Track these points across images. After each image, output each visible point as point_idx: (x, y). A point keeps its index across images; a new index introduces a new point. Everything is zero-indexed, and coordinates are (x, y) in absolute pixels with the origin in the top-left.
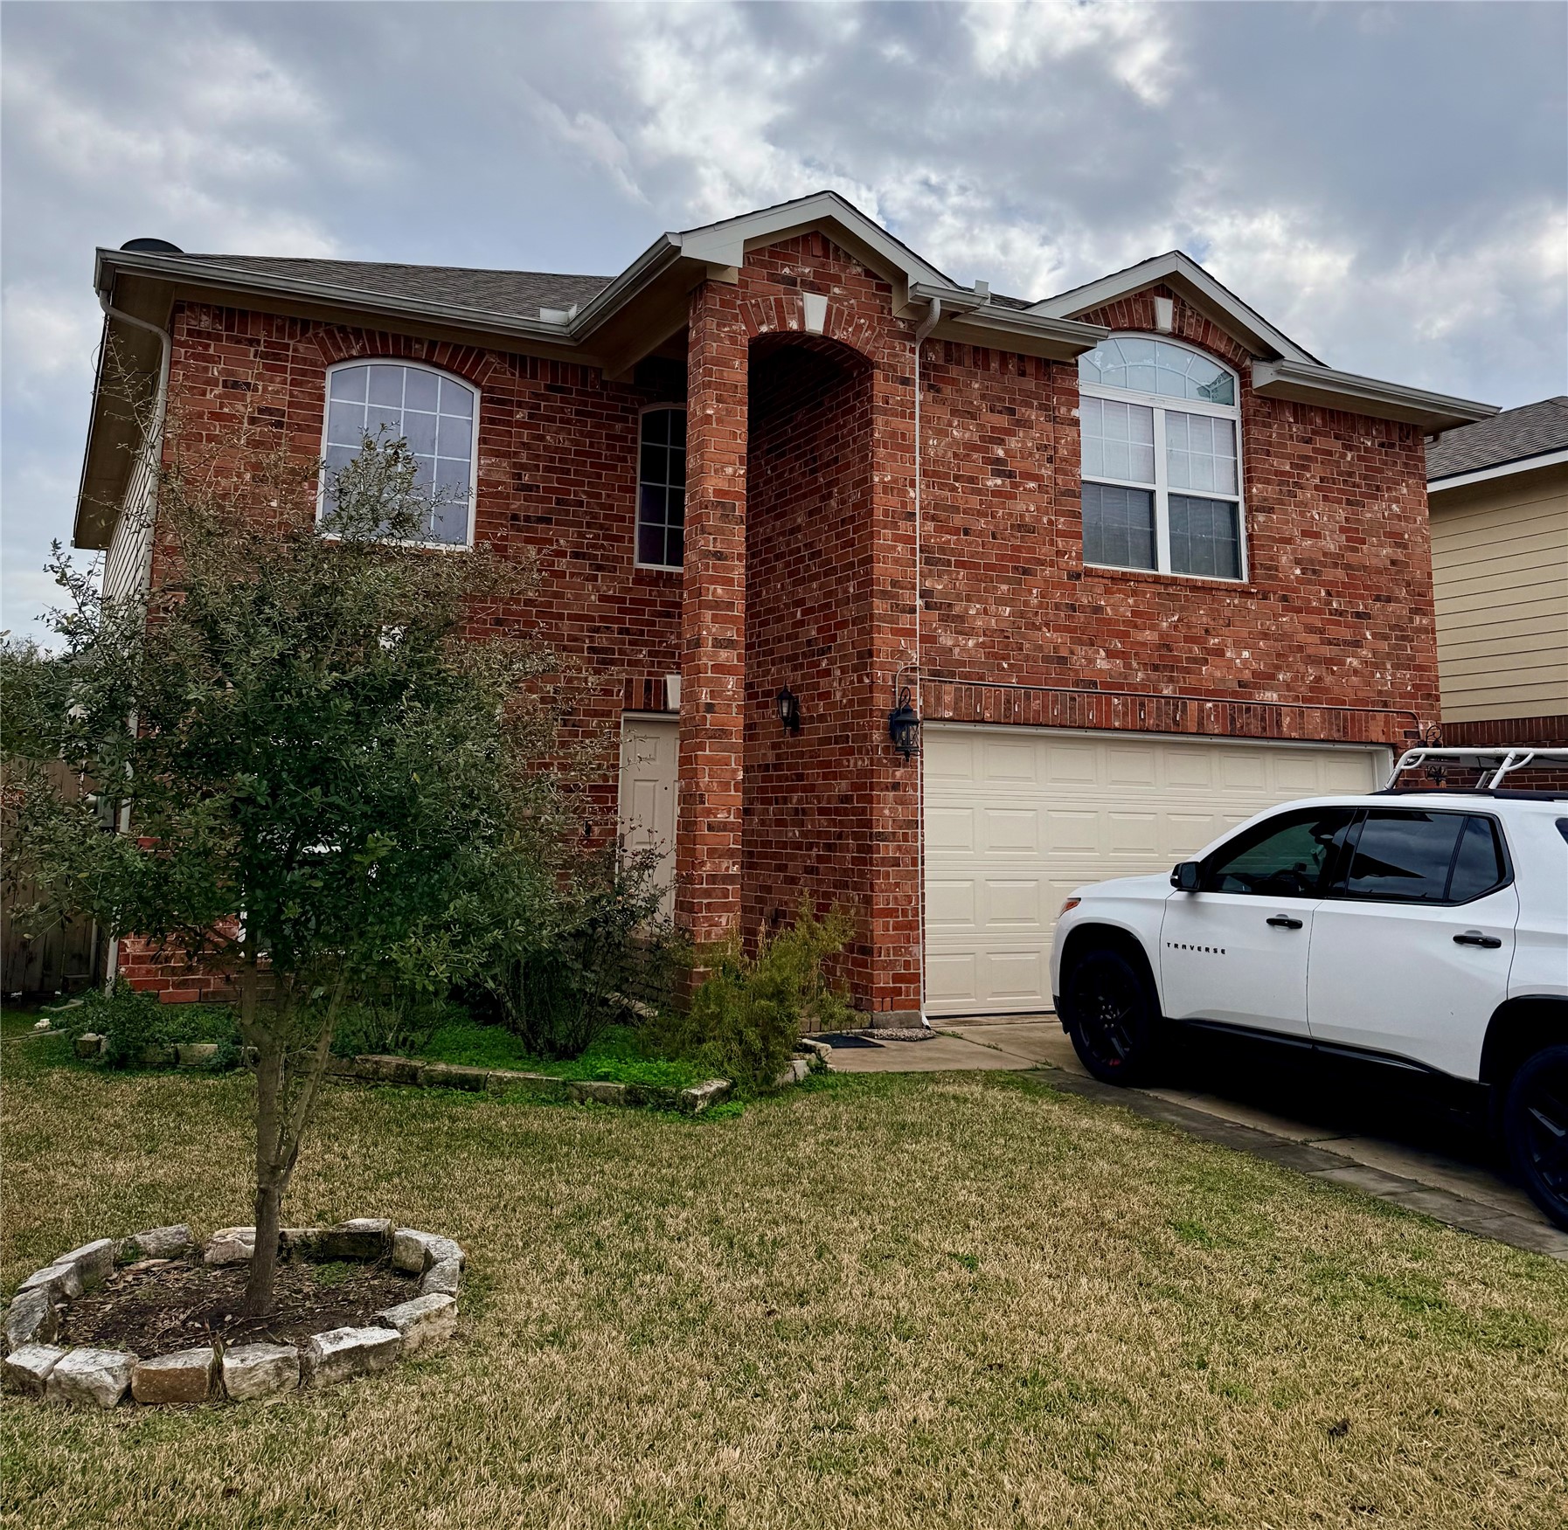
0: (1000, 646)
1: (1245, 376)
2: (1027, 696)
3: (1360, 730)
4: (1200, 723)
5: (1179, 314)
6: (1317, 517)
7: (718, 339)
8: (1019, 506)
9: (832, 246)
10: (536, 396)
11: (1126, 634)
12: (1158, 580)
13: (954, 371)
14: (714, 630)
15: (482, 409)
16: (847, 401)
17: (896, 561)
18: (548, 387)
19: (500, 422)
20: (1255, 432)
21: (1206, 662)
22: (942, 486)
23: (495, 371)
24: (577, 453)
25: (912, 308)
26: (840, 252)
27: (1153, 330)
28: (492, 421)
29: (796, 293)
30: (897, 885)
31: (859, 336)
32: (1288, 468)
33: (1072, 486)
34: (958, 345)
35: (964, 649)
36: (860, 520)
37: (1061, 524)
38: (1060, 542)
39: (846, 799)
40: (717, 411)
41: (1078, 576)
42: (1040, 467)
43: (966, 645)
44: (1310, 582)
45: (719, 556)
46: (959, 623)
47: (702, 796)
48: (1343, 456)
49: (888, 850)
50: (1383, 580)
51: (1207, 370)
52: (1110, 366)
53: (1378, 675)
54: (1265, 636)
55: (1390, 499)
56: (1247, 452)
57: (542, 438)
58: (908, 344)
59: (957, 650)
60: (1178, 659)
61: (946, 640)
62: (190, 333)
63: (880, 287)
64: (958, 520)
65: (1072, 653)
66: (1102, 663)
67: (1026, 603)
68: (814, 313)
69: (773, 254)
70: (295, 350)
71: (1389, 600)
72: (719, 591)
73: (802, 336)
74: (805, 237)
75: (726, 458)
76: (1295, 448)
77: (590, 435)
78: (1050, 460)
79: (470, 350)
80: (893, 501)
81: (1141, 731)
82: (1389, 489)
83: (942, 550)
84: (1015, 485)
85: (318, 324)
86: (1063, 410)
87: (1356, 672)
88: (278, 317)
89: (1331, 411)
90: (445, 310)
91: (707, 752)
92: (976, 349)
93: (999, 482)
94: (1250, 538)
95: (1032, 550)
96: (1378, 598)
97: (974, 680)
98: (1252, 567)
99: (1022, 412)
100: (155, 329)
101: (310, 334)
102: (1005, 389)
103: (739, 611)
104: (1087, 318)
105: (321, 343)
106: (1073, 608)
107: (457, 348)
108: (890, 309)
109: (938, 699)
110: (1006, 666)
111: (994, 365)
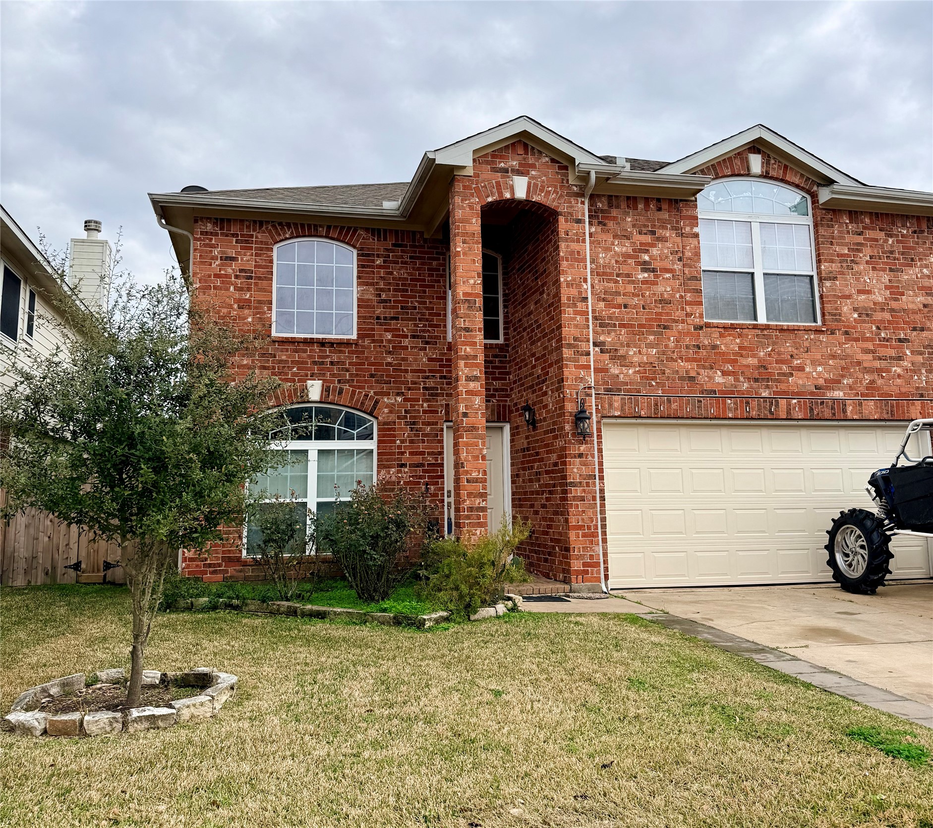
0: (650, 372)
1: (814, 196)
2: (669, 401)
3: (903, 412)
4: (789, 412)
5: (766, 162)
6: (868, 281)
7: (463, 208)
8: (660, 289)
9: (530, 148)
10: (387, 250)
11: (736, 361)
12: (755, 327)
13: (614, 212)
14: (466, 371)
15: (358, 260)
16: (548, 236)
17: (576, 326)
18: (393, 245)
19: (368, 266)
20: (822, 231)
21: (792, 375)
22: (609, 281)
23: (364, 239)
24: (411, 280)
25: (579, 178)
26: (535, 151)
27: (748, 175)
28: (363, 266)
29: (508, 177)
30: (583, 512)
31: (547, 198)
32: (846, 252)
33: (695, 274)
34: (617, 197)
35: (626, 375)
36: (555, 305)
37: (689, 296)
38: (688, 309)
39: (556, 464)
40: (463, 248)
41: (701, 328)
42: (673, 264)
43: (627, 373)
44: (864, 322)
45: (467, 330)
46: (622, 360)
47: (462, 463)
48: (886, 241)
49: (576, 492)
50: (918, 317)
51: (794, 197)
52: (720, 199)
53: (916, 377)
54: (833, 357)
55: (921, 266)
56: (817, 244)
57: (391, 273)
58: (580, 200)
59: (622, 376)
60: (773, 374)
61: (615, 370)
62: (202, 233)
63: (560, 168)
64: (620, 300)
65: (698, 374)
66: (719, 379)
67: (666, 346)
68: (520, 188)
69: (493, 156)
70: (257, 237)
71: (922, 329)
72: (468, 349)
73: (514, 203)
74: (513, 144)
75: (469, 275)
76: (850, 238)
77: (418, 269)
78: (680, 259)
79: (349, 228)
80: (574, 292)
81: (747, 419)
82: (920, 259)
83: (610, 318)
84: (656, 277)
85: (267, 222)
86: (688, 229)
87: (899, 376)
88: (247, 220)
89: (877, 214)
90: (331, 208)
91: (465, 439)
92: (628, 198)
93: (646, 275)
94: (821, 297)
95: (668, 314)
96: (914, 329)
97: (633, 394)
98: (823, 315)
99: (660, 232)
100: (185, 233)
101: (264, 228)
102: (648, 220)
103: (481, 359)
104: (702, 172)
105: (270, 232)
106: (698, 347)
107: (342, 228)
108: (568, 180)
109: (611, 405)
110: (654, 384)
111: (641, 206)
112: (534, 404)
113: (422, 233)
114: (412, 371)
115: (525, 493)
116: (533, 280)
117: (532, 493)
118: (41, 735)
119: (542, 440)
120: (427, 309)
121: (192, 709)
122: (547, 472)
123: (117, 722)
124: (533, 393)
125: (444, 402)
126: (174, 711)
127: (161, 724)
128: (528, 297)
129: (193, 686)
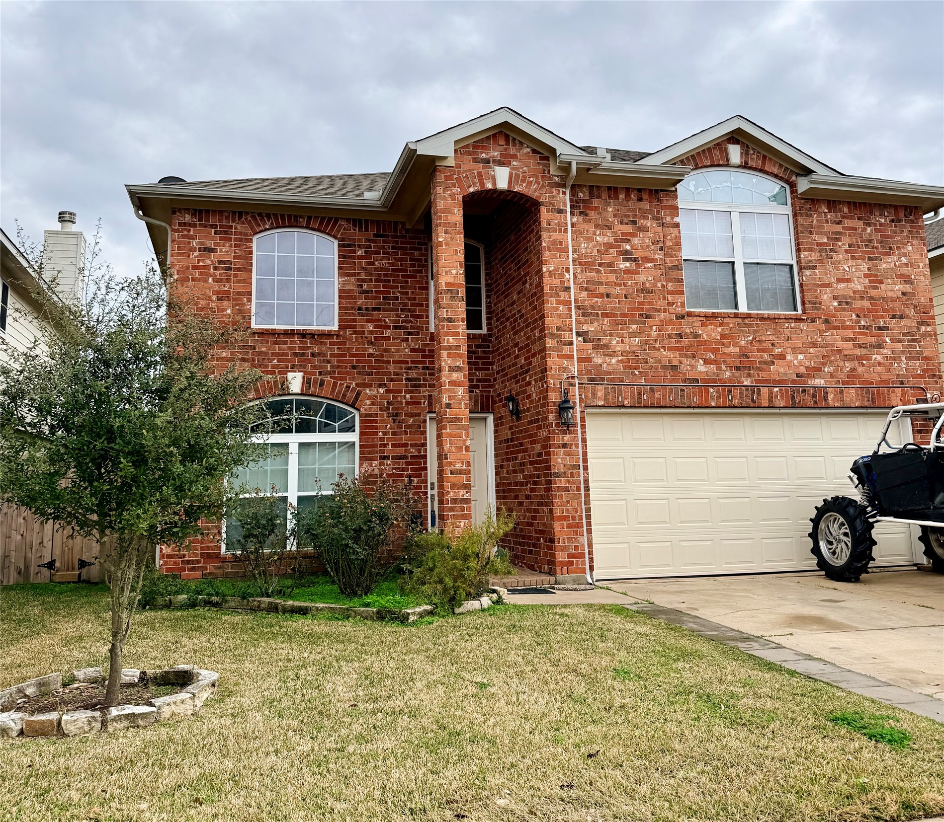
0: (632, 362)
1: (793, 186)
2: (652, 390)
3: (884, 400)
4: (770, 400)
5: (745, 153)
6: (847, 269)
7: (444, 198)
8: (641, 278)
9: (511, 139)
10: (369, 240)
11: (718, 350)
12: (736, 316)
13: (596, 202)
14: (449, 362)
15: (339, 251)
16: (530, 226)
17: (559, 316)
18: (375, 235)
19: (349, 257)
20: (801, 220)
21: (773, 363)
22: (591, 270)
23: (345, 229)
24: (393, 270)
25: (561, 168)
26: (516, 141)
27: (727, 165)
28: (345, 257)
29: (490, 168)
30: (568, 502)
31: (530, 189)
32: (825, 240)
33: (676, 263)
34: (598, 187)
35: (609, 364)
36: (537, 296)
37: (670, 286)
38: (670, 298)
39: (540, 455)
40: (445, 238)
41: (683, 317)
42: (654, 254)
43: (610, 362)
44: (844, 310)
45: (450, 320)
46: (606, 350)
47: (446, 455)
48: (864, 230)
49: (561, 482)
50: (897, 305)
51: (773, 187)
52: (700, 189)
53: (896, 365)
54: (814, 345)
55: (899, 254)
56: (797, 233)
57: (373, 264)
58: (561, 190)
59: (605, 365)
60: (754, 362)
61: (598, 360)
62: (180, 224)
63: (542, 158)
64: (602, 289)
65: (681, 363)
66: (701, 367)
67: (649, 336)
68: (501, 178)
69: (475, 147)
70: (236, 228)
71: (901, 317)
72: (451, 340)
73: (495, 193)
74: (494, 135)
75: (451, 265)
76: (829, 227)
77: (400, 259)
78: (661, 249)
79: (330, 219)
80: (556, 281)
81: (730, 407)
82: (898, 248)
83: (593, 307)
84: (638, 266)
85: (247, 213)
86: (668, 219)
87: (879, 364)
88: (226, 211)
89: (855, 203)
90: (311, 199)
91: (448, 431)
92: (609, 188)
93: (628, 264)
94: (801, 286)
95: (650, 303)
96: (894, 317)
97: (616, 383)
98: (803, 303)
99: (641, 222)
100: (163, 224)
101: (243, 219)
102: (629, 210)
103: (464, 350)
104: (682, 162)
105: (249, 223)
106: (680, 336)
107: (323, 219)
108: (549, 171)
109: (594, 394)
110: (637, 373)
111: (622, 196)
112: (518, 394)
113: (403, 224)
114: (395, 362)
115: (510, 484)
116: (515, 270)
117: (516, 484)
118: (17, 736)
119: (526, 431)
120: (409, 299)
121: (173, 706)
122: (531, 463)
123: (96, 721)
124: (516, 383)
125: (427, 393)
126: (154, 709)
127: (141, 722)
128: (511, 287)
129: (173, 684)
